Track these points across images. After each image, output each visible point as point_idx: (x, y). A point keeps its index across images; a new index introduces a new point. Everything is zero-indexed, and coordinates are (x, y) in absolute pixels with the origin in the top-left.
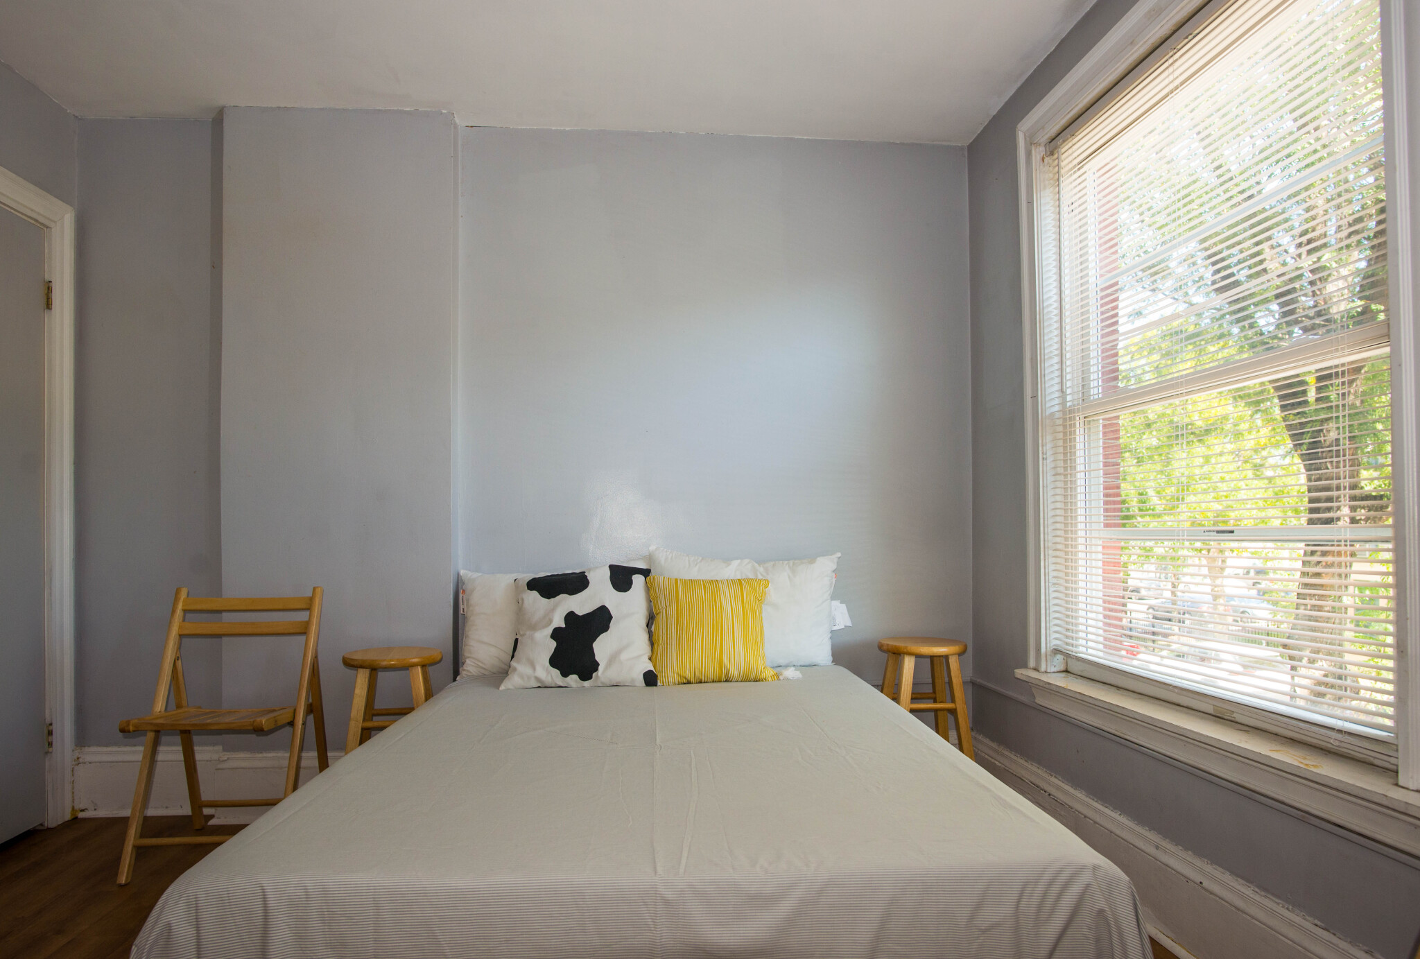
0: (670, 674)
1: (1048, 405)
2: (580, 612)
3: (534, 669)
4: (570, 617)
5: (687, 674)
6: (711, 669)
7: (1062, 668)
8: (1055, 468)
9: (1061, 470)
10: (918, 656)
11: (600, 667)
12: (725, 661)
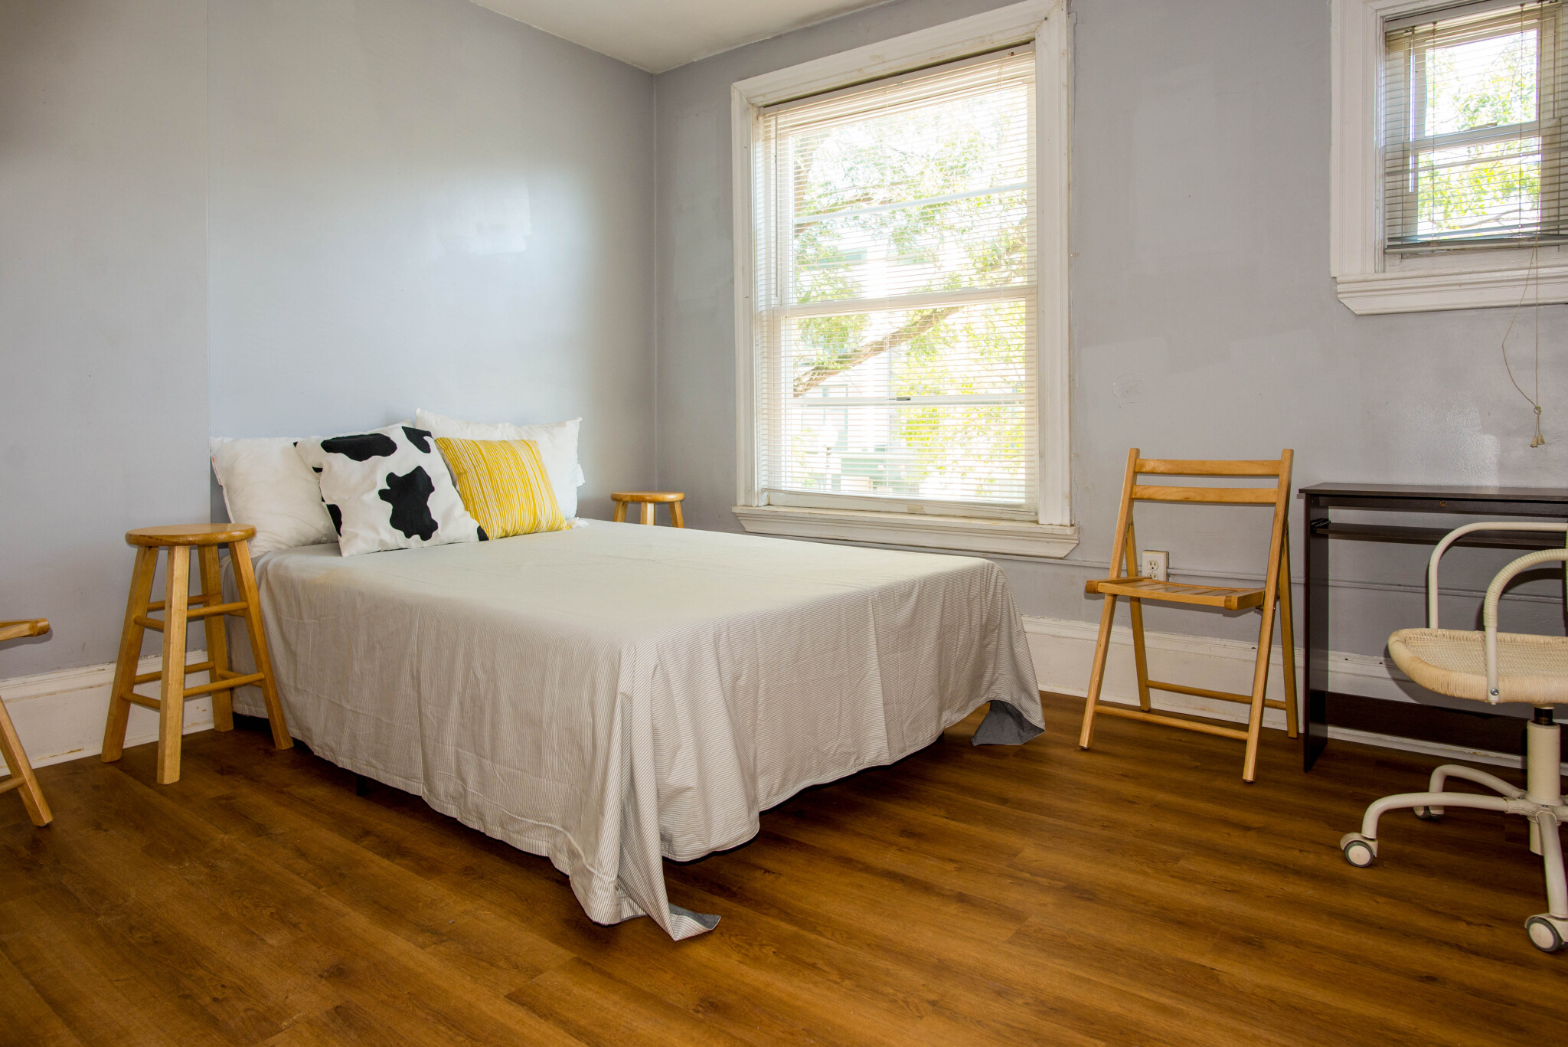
0: (496, 528)
1: (759, 305)
2: (400, 473)
3: (378, 532)
4: (391, 478)
5: (509, 529)
6: (527, 523)
7: (767, 503)
8: (763, 353)
9: (766, 355)
10: (656, 503)
11: (439, 526)
12: (538, 513)
